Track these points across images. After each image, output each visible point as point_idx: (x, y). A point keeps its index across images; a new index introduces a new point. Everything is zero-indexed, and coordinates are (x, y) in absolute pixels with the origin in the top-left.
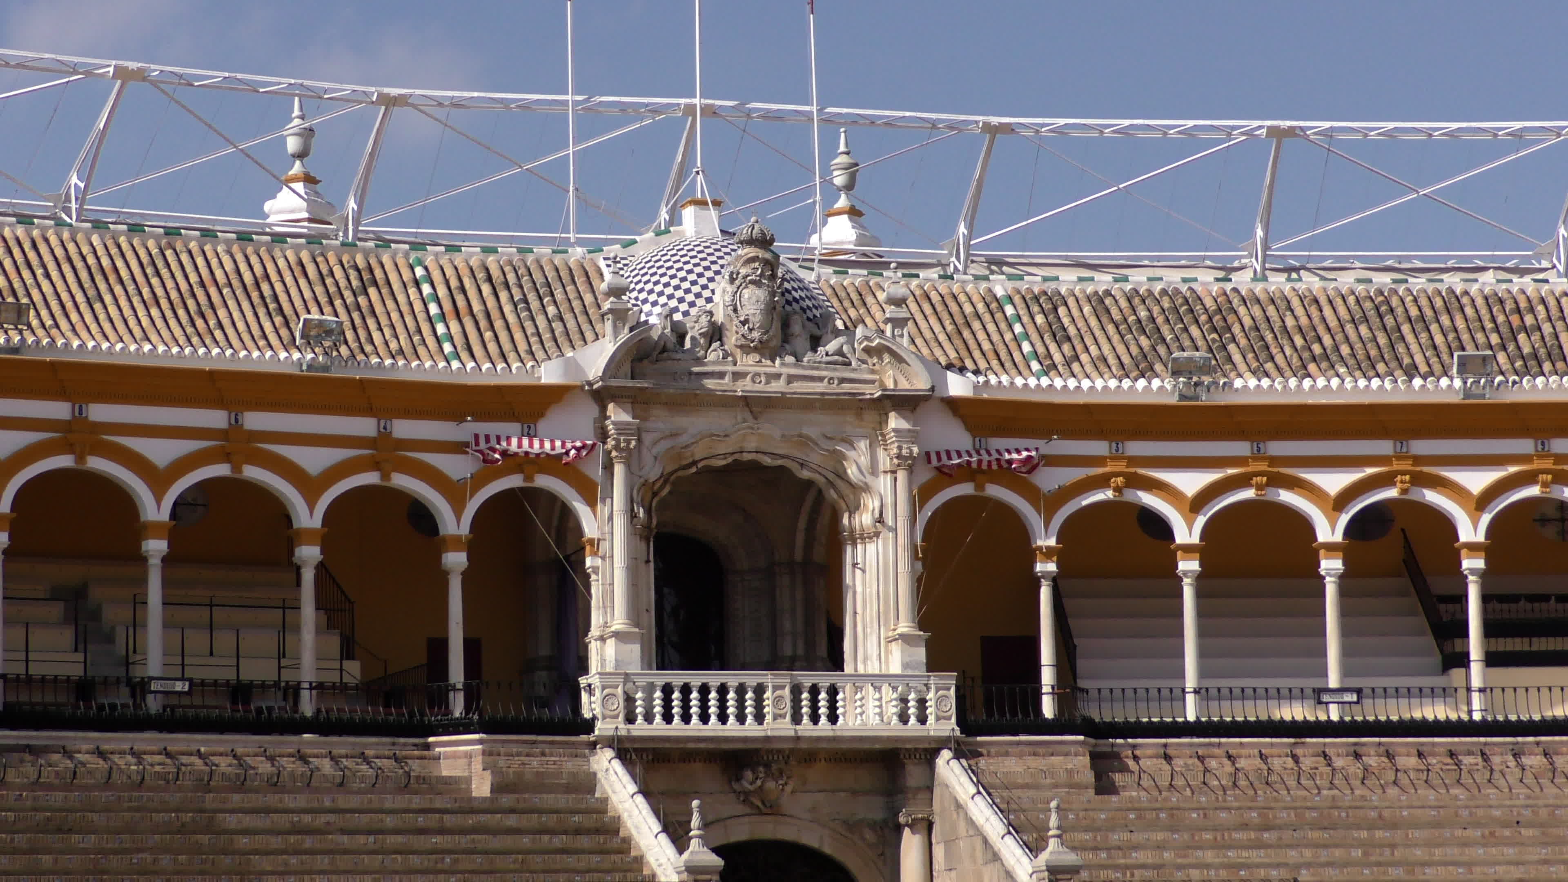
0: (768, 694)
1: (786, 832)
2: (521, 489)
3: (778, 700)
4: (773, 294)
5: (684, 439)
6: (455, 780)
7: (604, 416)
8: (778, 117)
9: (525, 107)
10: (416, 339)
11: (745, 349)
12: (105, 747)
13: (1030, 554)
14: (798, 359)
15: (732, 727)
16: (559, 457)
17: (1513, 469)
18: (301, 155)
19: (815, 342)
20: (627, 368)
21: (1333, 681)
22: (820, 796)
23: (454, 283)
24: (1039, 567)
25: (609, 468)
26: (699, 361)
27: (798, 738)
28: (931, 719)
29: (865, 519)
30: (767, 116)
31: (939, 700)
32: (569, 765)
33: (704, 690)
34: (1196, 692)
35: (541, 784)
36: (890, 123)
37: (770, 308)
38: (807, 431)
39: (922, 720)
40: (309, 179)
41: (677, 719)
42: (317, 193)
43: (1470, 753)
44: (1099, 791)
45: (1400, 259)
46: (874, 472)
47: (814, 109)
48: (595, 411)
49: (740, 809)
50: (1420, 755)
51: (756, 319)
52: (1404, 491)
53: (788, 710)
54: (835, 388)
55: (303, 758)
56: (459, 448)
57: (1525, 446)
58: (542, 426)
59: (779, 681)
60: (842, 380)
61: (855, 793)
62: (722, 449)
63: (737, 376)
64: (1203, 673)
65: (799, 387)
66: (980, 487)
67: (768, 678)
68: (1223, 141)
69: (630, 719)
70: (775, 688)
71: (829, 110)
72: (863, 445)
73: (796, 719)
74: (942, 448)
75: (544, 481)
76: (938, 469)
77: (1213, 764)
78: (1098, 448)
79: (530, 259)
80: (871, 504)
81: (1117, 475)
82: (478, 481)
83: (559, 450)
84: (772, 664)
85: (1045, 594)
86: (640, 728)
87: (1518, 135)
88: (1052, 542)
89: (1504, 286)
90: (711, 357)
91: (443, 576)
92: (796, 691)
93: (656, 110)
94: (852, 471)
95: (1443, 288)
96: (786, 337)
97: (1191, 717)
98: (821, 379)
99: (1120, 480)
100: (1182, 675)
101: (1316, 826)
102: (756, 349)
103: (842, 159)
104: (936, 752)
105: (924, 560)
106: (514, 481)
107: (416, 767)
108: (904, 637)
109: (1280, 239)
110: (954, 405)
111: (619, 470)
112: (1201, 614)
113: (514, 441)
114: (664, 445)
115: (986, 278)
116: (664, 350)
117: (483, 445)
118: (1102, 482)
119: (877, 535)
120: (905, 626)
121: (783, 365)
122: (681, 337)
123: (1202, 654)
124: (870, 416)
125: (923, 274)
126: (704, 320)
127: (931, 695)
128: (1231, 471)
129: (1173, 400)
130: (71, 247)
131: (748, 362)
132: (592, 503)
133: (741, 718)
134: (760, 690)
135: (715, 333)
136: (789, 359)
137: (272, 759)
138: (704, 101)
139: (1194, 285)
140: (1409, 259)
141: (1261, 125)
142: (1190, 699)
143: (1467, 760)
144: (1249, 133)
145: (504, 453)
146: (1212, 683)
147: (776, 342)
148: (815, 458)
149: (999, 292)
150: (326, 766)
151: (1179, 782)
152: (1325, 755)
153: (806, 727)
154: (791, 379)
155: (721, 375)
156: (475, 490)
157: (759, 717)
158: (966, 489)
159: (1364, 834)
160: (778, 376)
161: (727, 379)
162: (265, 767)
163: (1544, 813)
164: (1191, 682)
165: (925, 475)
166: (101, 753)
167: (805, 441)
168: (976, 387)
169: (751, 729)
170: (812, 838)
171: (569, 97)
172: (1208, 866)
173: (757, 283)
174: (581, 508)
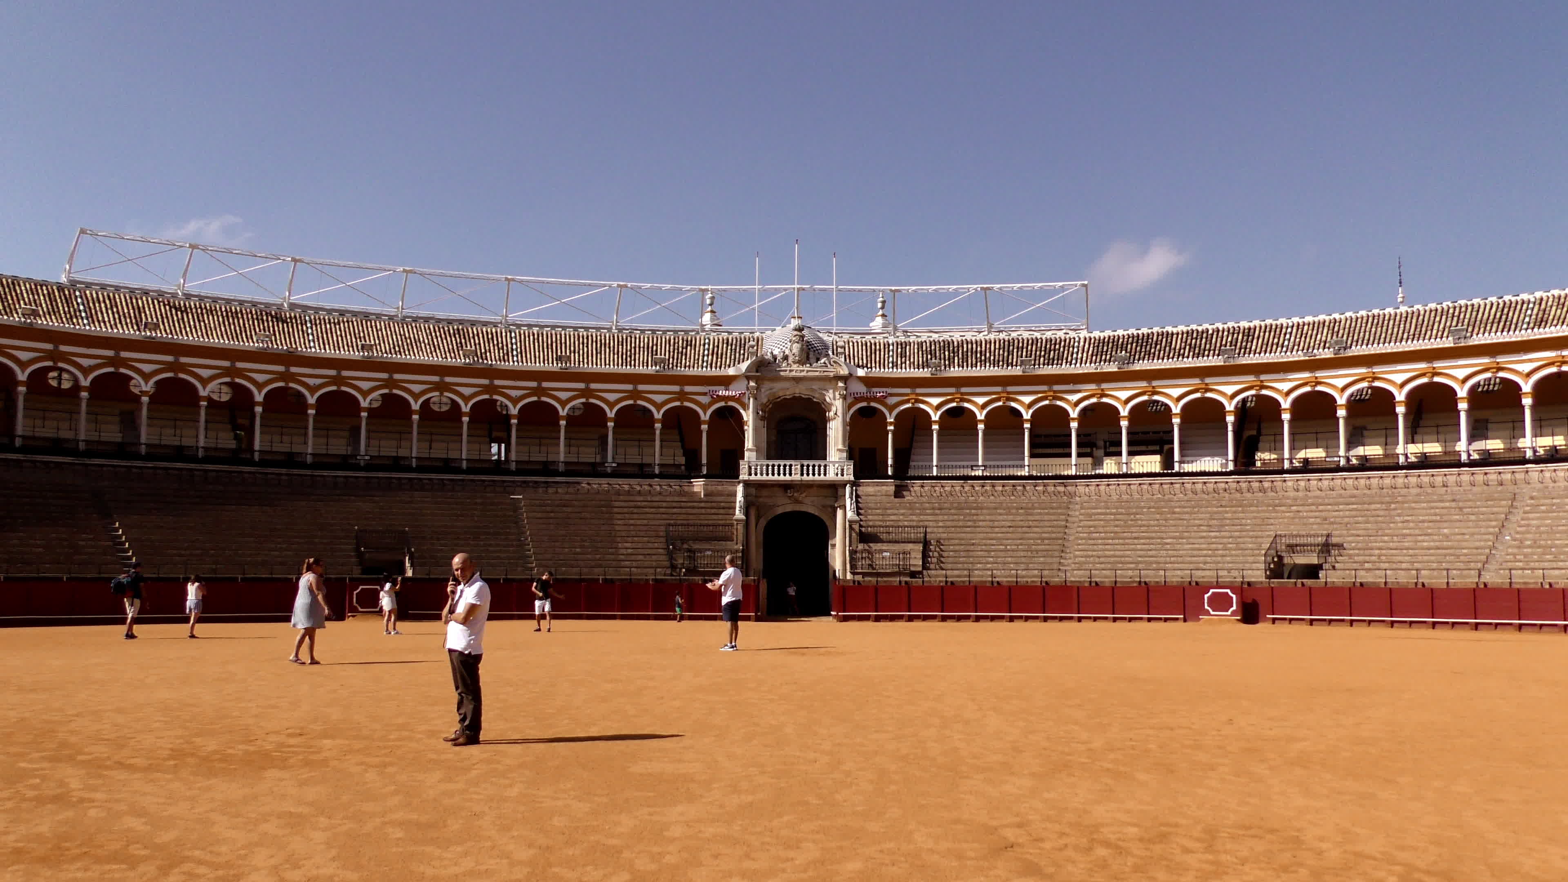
0: (793, 467)
1: (804, 508)
2: (724, 406)
3: (796, 469)
4: (803, 345)
5: (774, 390)
6: (696, 492)
7: (749, 383)
8: (825, 290)
9: (744, 290)
10: (696, 362)
11: (794, 362)
12: (591, 482)
13: (886, 424)
14: (811, 365)
15: (782, 477)
16: (734, 396)
17: (1040, 395)
18: (711, 305)
19: (818, 360)
20: (754, 370)
21: (980, 463)
22: (815, 498)
23: (716, 344)
24: (889, 428)
25: (749, 399)
26: (779, 367)
27: (801, 481)
28: (845, 475)
29: (832, 414)
30: (821, 290)
31: (848, 469)
32: (731, 488)
33: (773, 466)
34: (937, 466)
35: (720, 494)
36: (860, 291)
37: (802, 350)
38: (813, 387)
39: (842, 475)
40: (712, 312)
41: (764, 475)
42: (715, 316)
43: (1020, 486)
44: (896, 497)
45: (1036, 327)
46: (834, 399)
47: (834, 287)
48: (747, 382)
49: (789, 502)
50: (1003, 486)
51: (797, 354)
52: (1004, 403)
53: (799, 472)
54: (822, 374)
55: (651, 486)
56: (705, 394)
57: (1045, 388)
58: (731, 387)
59: (796, 463)
60: (824, 372)
61: (826, 497)
62: (788, 393)
63: (791, 371)
64: (939, 460)
65: (810, 374)
66: (869, 403)
67: (793, 462)
68: (966, 292)
69: (750, 474)
70: (795, 465)
71: (840, 287)
72: (831, 391)
73: (802, 474)
74: (855, 392)
75: (731, 403)
76: (855, 398)
77: (937, 488)
78: (907, 391)
79: (742, 336)
80: (834, 409)
81: (912, 399)
82: (711, 404)
83: (734, 394)
84: (796, 458)
85: (890, 436)
86: (753, 477)
87: (1062, 287)
88: (892, 420)
89: (1054, 336)
90: (784, 365)
91: (701, 432)
92: (802, 466)
93: (785, 290)
94: (828, 399)
95: (1034, 337)
96: (808, 358)
97: (935, 474)
98: (817, 371)
99: (913, 401)
100: (932, 461)
101: (956, 508)
102: (797, 363)
103: (881, 299)
104: (846, 485)
105: (850, 425)
106: (722, 404)
107: (686, 489)
108: (839, 450)
109: (997, 321)
110: (860, 379)
111: (751, 400)
112: (939, 441)
113: (721, 392)
114: (768, 392)
115: (887, 338)
116: (769, 363)
117: (711, 393)
118: (908, 401)
119: (835, 418)
120: (840, 447)
121: (807, 367)
122: (775, 359)
123: (939, 454)
124: (834, 382)
125: (867, 337)
126: (782, 354)
127: (845, 468)
128: (949, 397)
129: (929, 375)
130: (599, 338)
131: (795, 367)
132: (745, 410)
133: (785, 474)
134: (791, 466)
135: (786, 358)
136: (808, 365)
137: (641, 486)
138: (798, 286)
139: (953, 338)
140: (1039, 327)
141: (978, 286)
142: (935, 469)
143: (1019, 488)
144: (976, 289)
145: (718, 396)
146: (943, 464)
147: (805, 359)
148: (817, 395)
149: (891, 342)
150: (658, 488)
151: (924, 494)
152: (973, 486)
153: (805, 477)
154: (808, 371)
155: (786, 371)
156: (709, 408)
157: (790, 474)
158: (864, 404)
159: (968, 511)
160: (803, 371)
161: (788, 372)
162: (638, 488)
163: (1030, 505)
164: (935, 463)
165: (850, 400)
166: (589, 484)
167: (813, 390)
168: (866, 373)
169: (788, 477)
170: (811, 510)
171: (756, 287)
172: (913, 521)
173: (798, 342)
174: (742, 411)
